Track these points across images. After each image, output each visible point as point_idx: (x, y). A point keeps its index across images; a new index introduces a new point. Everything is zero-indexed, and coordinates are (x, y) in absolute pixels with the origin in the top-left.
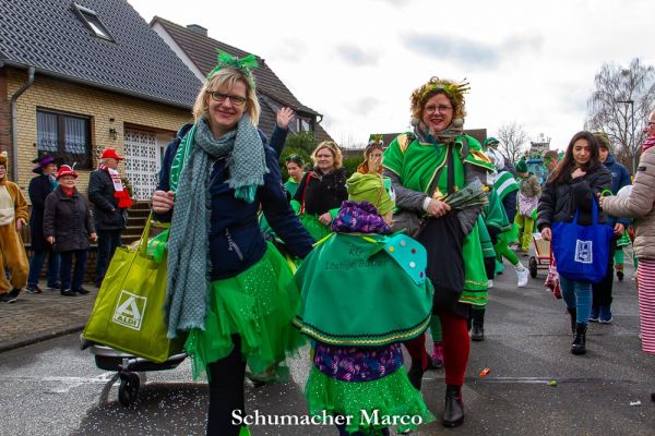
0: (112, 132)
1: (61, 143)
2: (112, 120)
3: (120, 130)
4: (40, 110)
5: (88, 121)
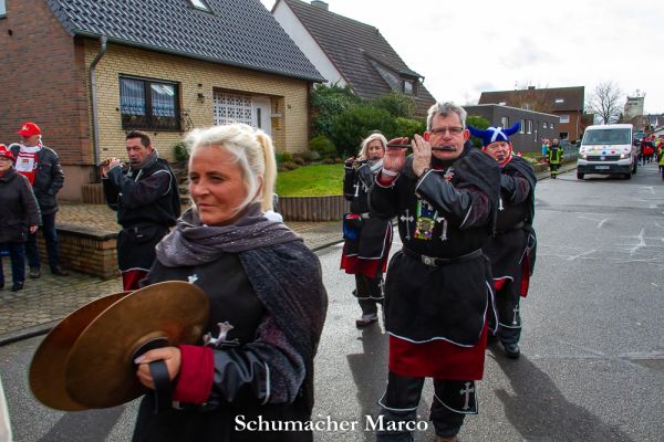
0: (200, 96)
1: (148, 107)
2: (200, 85)
3: (208, 94)
4: (122, 77)
5: (177, 87)
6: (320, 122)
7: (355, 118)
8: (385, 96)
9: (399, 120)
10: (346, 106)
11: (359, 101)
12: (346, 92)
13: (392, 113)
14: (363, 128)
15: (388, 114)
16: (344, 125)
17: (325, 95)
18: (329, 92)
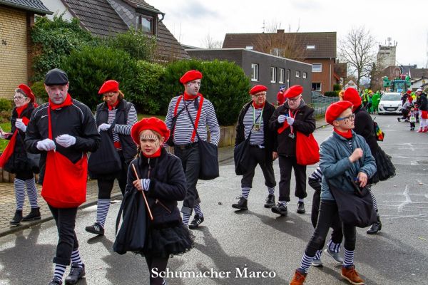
6: (44, 63)
7: (89, 60)
8: (120, 34)
9: (141, 63)
10: (75, 44)
11: (90, 39)
12: (73, 27)
13: (131, 55)
14: (99, 72)
15: (127, 55)
16: (74, 67)
17: (47, 29)
18: (53, 26)
